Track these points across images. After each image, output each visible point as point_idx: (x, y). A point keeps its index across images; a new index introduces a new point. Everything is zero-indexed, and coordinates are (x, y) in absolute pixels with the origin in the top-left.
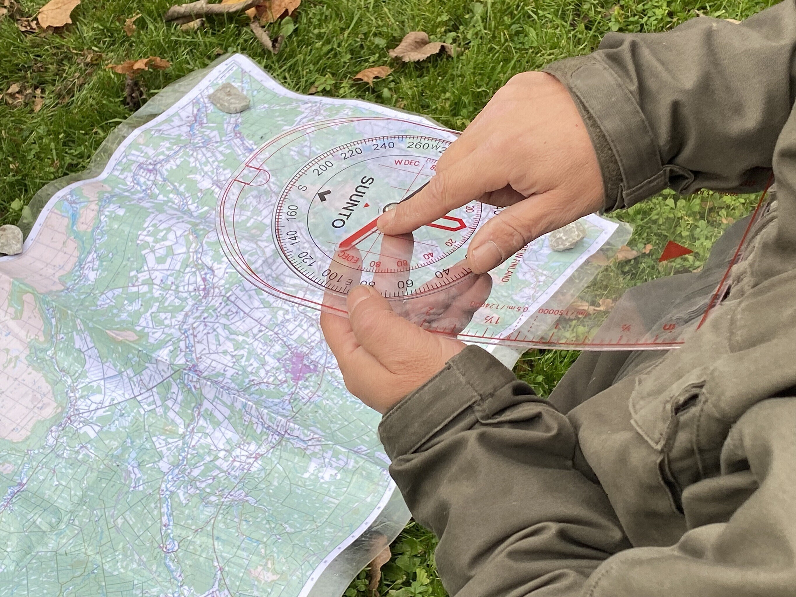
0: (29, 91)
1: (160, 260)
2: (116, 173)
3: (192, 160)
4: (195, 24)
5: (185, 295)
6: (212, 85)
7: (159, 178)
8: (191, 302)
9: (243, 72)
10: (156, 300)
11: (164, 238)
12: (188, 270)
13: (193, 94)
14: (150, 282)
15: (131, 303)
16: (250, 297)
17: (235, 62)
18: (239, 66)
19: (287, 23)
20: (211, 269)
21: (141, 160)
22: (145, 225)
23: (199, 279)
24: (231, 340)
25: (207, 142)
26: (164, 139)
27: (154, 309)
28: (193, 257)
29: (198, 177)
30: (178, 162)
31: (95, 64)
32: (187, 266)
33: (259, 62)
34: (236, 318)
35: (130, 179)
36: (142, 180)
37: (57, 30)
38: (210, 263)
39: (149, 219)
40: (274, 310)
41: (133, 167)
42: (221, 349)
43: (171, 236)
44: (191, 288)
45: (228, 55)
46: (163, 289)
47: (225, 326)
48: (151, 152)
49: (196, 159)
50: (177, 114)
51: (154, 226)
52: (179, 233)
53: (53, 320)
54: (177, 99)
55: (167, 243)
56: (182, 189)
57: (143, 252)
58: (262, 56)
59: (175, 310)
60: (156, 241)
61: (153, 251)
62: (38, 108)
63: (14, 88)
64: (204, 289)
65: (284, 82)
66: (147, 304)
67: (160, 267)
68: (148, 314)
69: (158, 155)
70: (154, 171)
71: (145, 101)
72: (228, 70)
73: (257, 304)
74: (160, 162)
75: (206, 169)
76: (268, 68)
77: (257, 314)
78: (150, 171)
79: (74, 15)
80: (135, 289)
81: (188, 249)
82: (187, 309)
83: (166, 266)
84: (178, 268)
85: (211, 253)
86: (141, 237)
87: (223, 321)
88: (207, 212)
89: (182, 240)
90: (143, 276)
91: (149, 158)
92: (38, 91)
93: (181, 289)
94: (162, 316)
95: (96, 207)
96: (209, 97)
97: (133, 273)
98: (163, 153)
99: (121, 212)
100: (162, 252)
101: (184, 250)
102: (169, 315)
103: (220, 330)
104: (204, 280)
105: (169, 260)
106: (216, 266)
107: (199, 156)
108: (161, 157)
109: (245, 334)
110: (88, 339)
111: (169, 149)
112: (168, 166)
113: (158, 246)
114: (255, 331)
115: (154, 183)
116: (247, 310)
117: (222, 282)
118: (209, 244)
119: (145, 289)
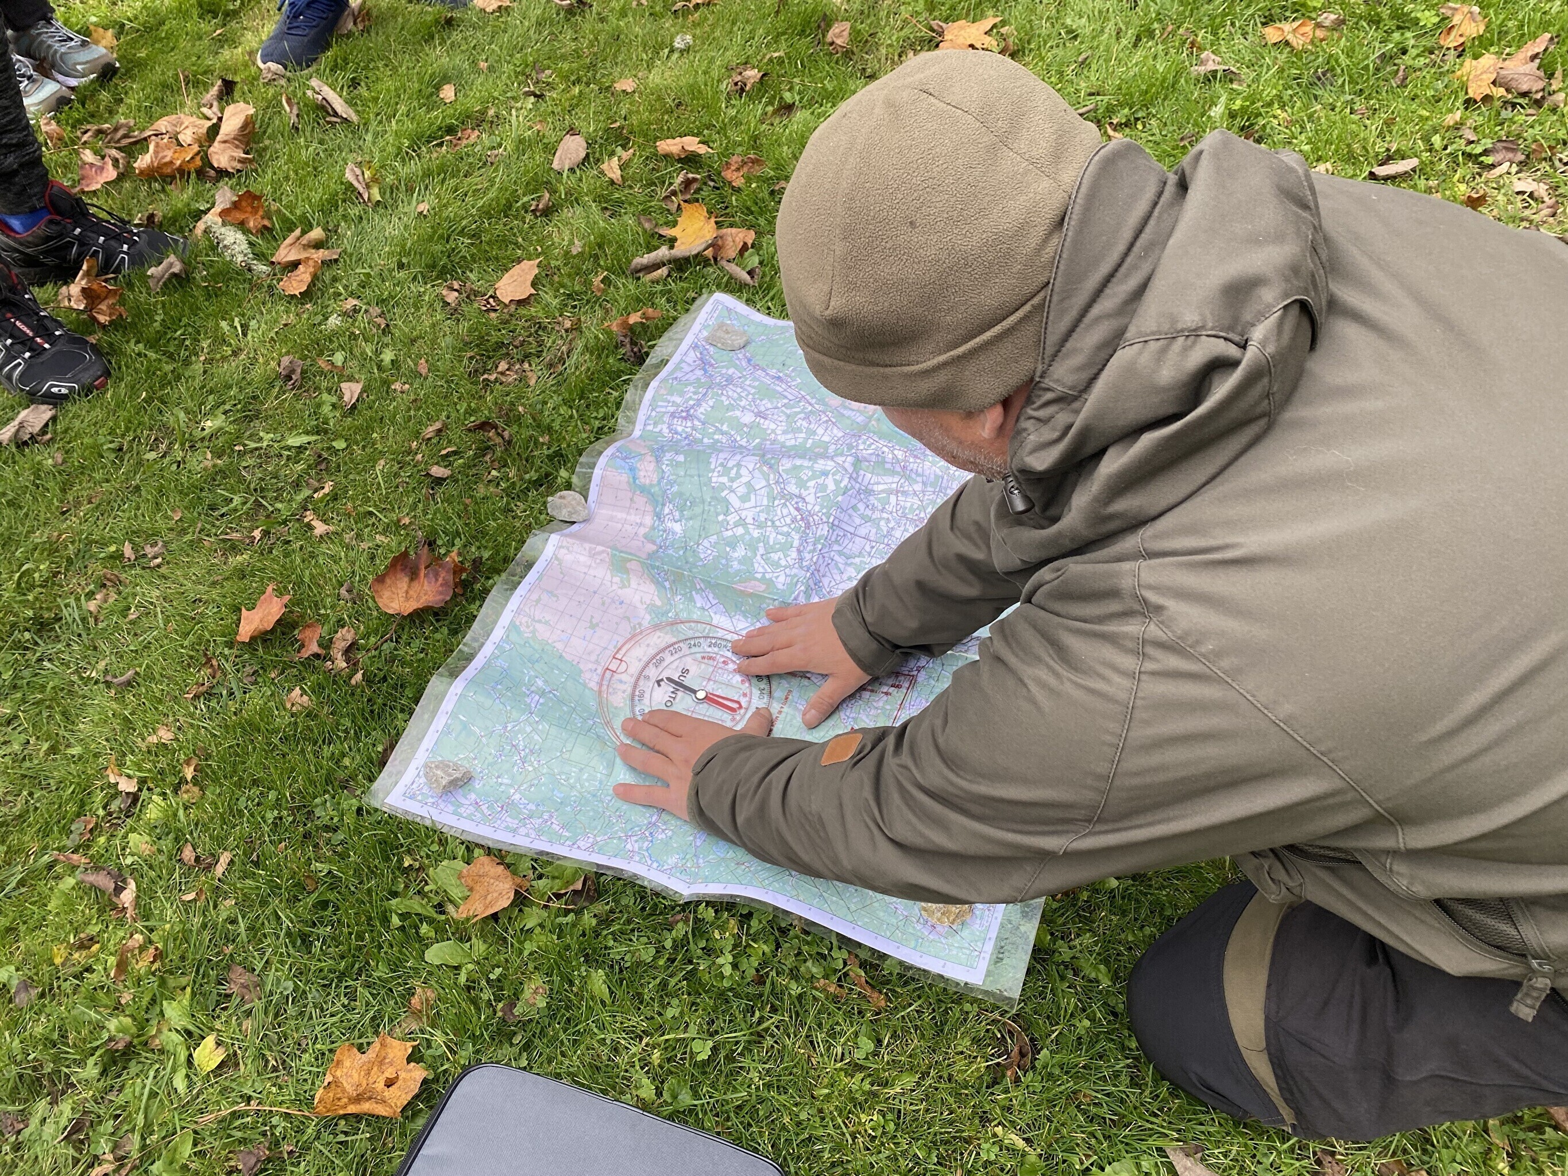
0: (518, 366)
1: (744, 499)
2: (650, 428)
3: (724, 398)
4: (663, 271)
5: (785, 529)
6: (705, 327)
7: (696, 422)
8: (796, 536)
9: (729, 310)
10: (758, 540)
11: (739, 476)
12: (776, 502)
13: (689, 339)
14: (742, 522)
15: (734, 549)
16: (850, 516)
17: (717, 301)
18: (722, 304)
19: (751, 255)
20: (800, 497)
21: (672, 409)
22: (712, 467)
23: (792, 510)
24: (850, 565)
25: (730, 380)
26: (686, 385)
27: (762, 551)
28: (776, 489)
29: (738, 413)
30: (711, 403)
31: (577, 328)
32: (774, 499)
33: (739, 297)
34: (846, 541)
35: (666, 431)
36: (680, 429)
37: (521, 303)
38: (796, 492)
39: (713, 460)
40: (876, 523)
41: (666, 419)
42: (845, 577)
43: (744, 471)
44: (788, 520)
45: (705, 296)
46: (759, 527)
47: (840, 553)
48: (678, 400)
49: (728, 397)
50: (682, 361)
51: (722, 465)
52: (751, 467)
53: (667, 584)
54: (677, 347)
55: (744, 480)
56: (725, 428)
57: (723, 494)
58: (740, 290)
59: (785, 548)
60: (732, 480)
61: (733, 491)
62: (532, 382)
63: (503, 366)
64: (802, 519)
65: (769, 312)
66: (752, 546)
67: (747, 505)
68: (758, 557)
69: (687, 401)
70: (688, 417)
71: (647, 354)
72: (714, 310)
73: (858, 521)
74: (692, 407)
75: (742, 404)
76: (748, 302)
77: (862, 531)
78: (685, 418)
79: (534, 284)
80: (729, 533)
81: (768, 481)
82: (796, 543)
83: (752, 503)
84: (765, 502)
85: (793, 481)
86: (714, 480)
87: (836, 547)
88: (760, 444)
89: (757, 473)
90: (733, 518)
91: (678, 406)
92: (526, 366)
93: (778, 523)
94: (775, 556)
95: (653, 459)
96: (706, 339)
97: (721, 518)
98: (691, 398)
99: (681, 458)
100: (742, 490)
101: (764, 483)
102: (780, 554)
103: (837, 558)
104: (798, 509)
105: (753, 497)
106: (804, 493)
107: (730, 393)
108: (691, 403)
109: (860, 555)
110: (711, 596)
111: (695, 393)
112: (702, 410)
113: (735, 485)
114: (868, 548)
115: (693, 428)
116: (852, 530)
117: (817, 508)
118: (786, 471)
119: (740, 531)
